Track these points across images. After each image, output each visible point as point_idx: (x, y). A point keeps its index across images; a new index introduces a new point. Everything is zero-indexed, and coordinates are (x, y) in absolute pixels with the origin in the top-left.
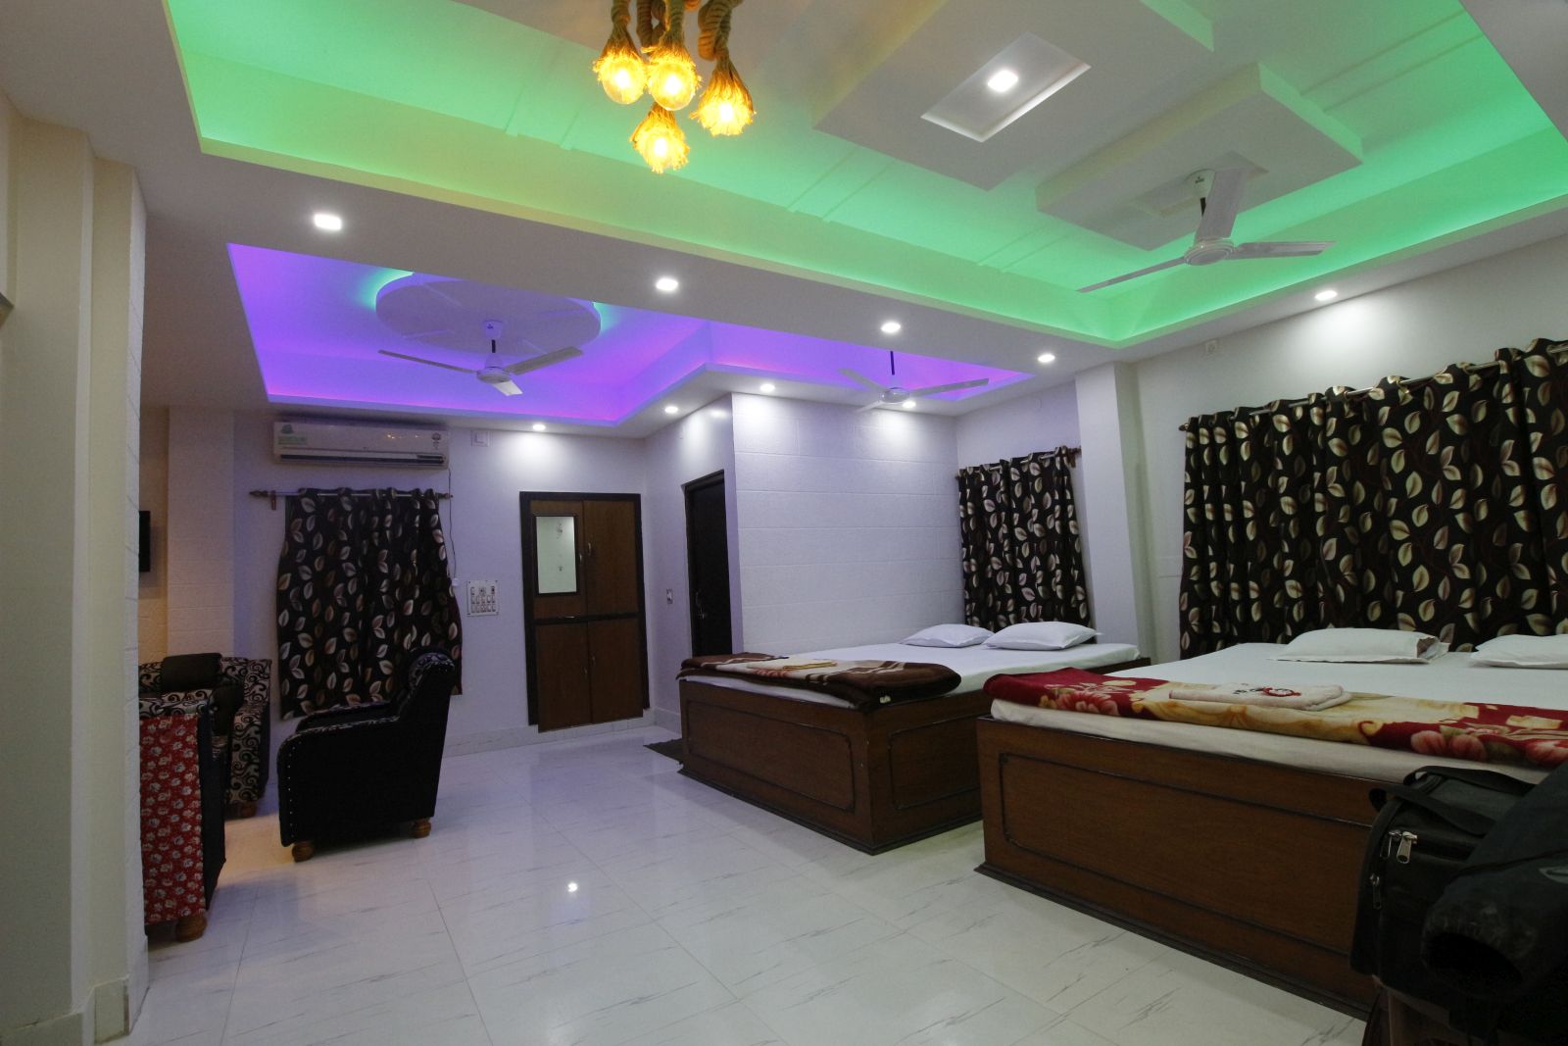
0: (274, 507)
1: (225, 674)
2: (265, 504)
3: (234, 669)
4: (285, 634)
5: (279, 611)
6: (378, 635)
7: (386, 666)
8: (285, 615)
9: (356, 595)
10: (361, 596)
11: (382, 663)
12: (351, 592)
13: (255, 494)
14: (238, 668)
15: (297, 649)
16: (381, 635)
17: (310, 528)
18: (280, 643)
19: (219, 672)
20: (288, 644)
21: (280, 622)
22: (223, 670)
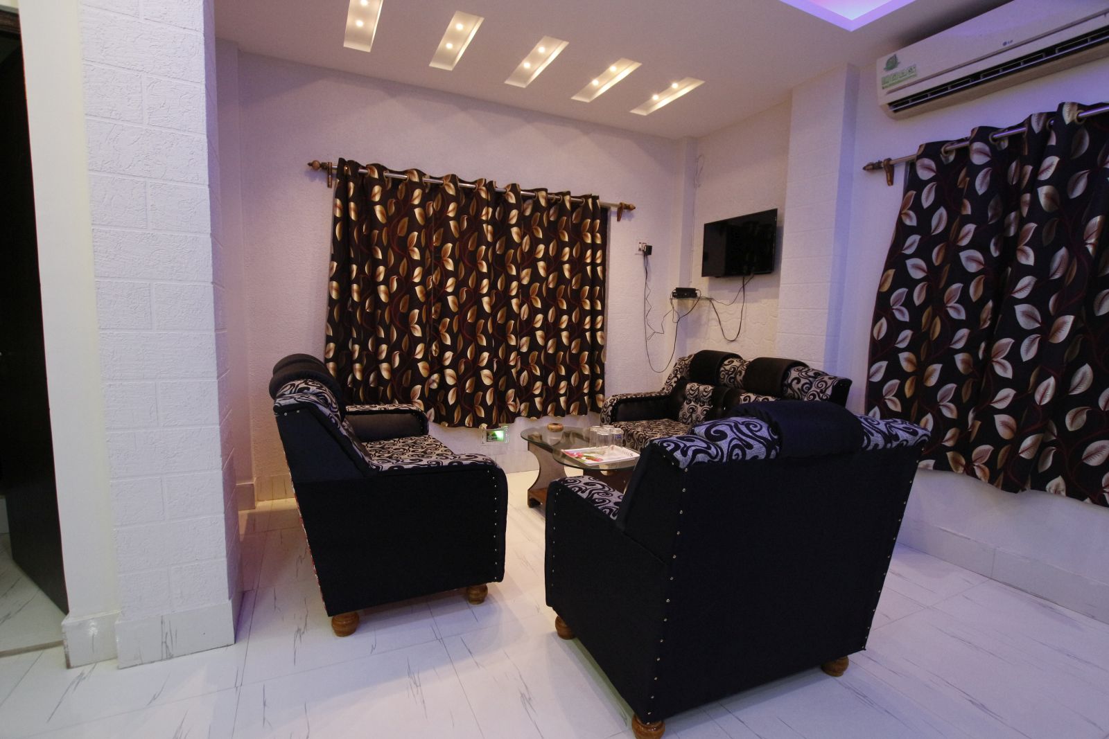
0: (891, 181)
1: (790, 386)
2: (881, 177)
3: (799, 382)
4: (881, 349)
5: (876, 319)
6: (999, 370)
7: (1005, 424)
8: (882, 325)
9: (982, 301)
10: (990, 304)
11: (999, 419)
12: (974, 299)
13: (874, 167)
14: (803, 381)
15: (894, 371)
16: (1005, 370)
17: (927, 201)
18: (873, 360)
19: (786, 382)
20: (884, 364)
21: (875, 335)
22: (790, 381)
